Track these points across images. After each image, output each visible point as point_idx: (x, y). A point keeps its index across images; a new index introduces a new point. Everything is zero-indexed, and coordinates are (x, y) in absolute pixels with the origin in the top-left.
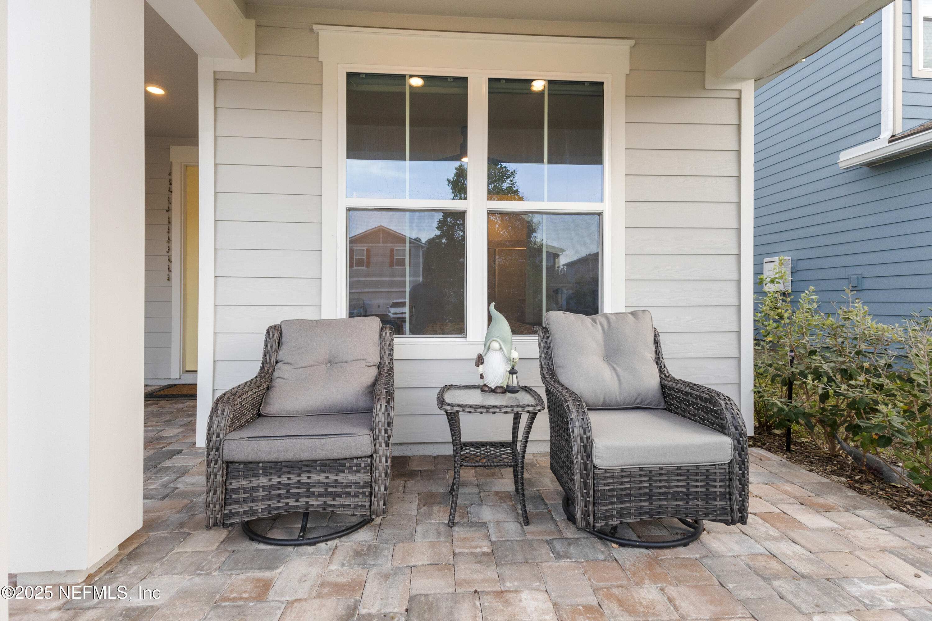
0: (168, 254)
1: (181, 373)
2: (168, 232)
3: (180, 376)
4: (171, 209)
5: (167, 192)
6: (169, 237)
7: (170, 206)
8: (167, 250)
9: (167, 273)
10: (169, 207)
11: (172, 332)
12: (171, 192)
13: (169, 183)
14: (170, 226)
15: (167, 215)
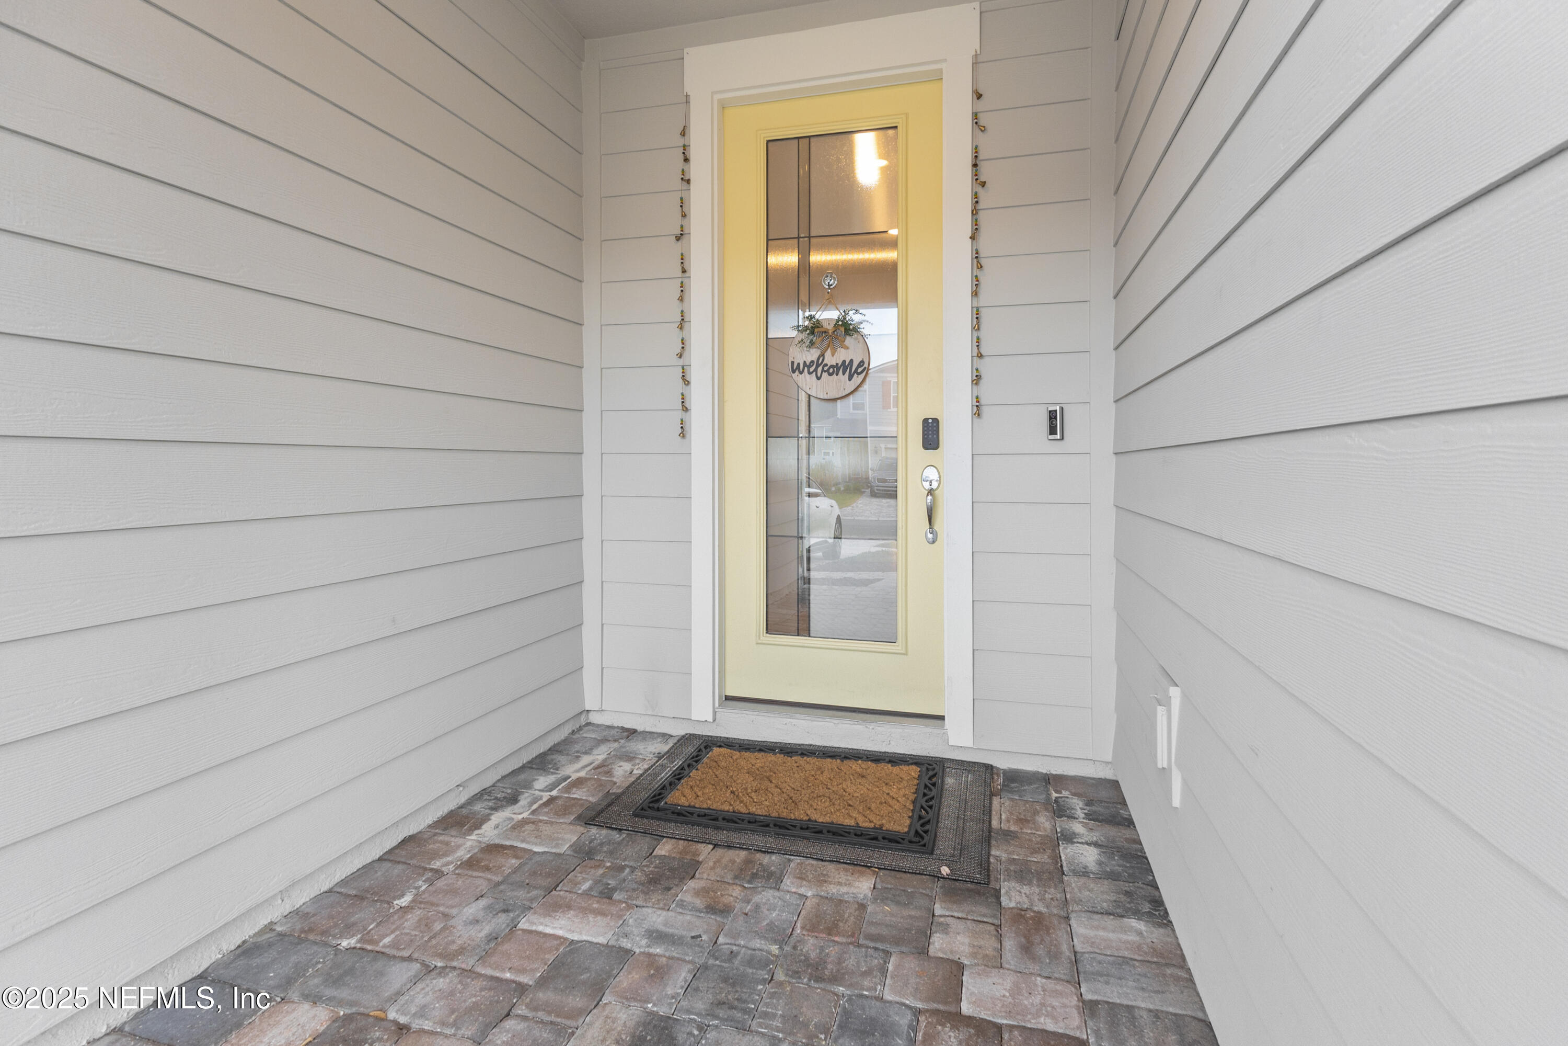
0: (681, 362)
1: (717, 705)
2: (681, 299)
3: (715, 713)
4: (686, 231)
5: (678, 184)
6: (682, 312)
7: (685, 222)
8: (679, 350)
9: (679, 414)
10: (682, 226)
11: (693, 584)
12: (688, 181)
13: (682, 157)
14: (685, 281)
15: (677, 247)
